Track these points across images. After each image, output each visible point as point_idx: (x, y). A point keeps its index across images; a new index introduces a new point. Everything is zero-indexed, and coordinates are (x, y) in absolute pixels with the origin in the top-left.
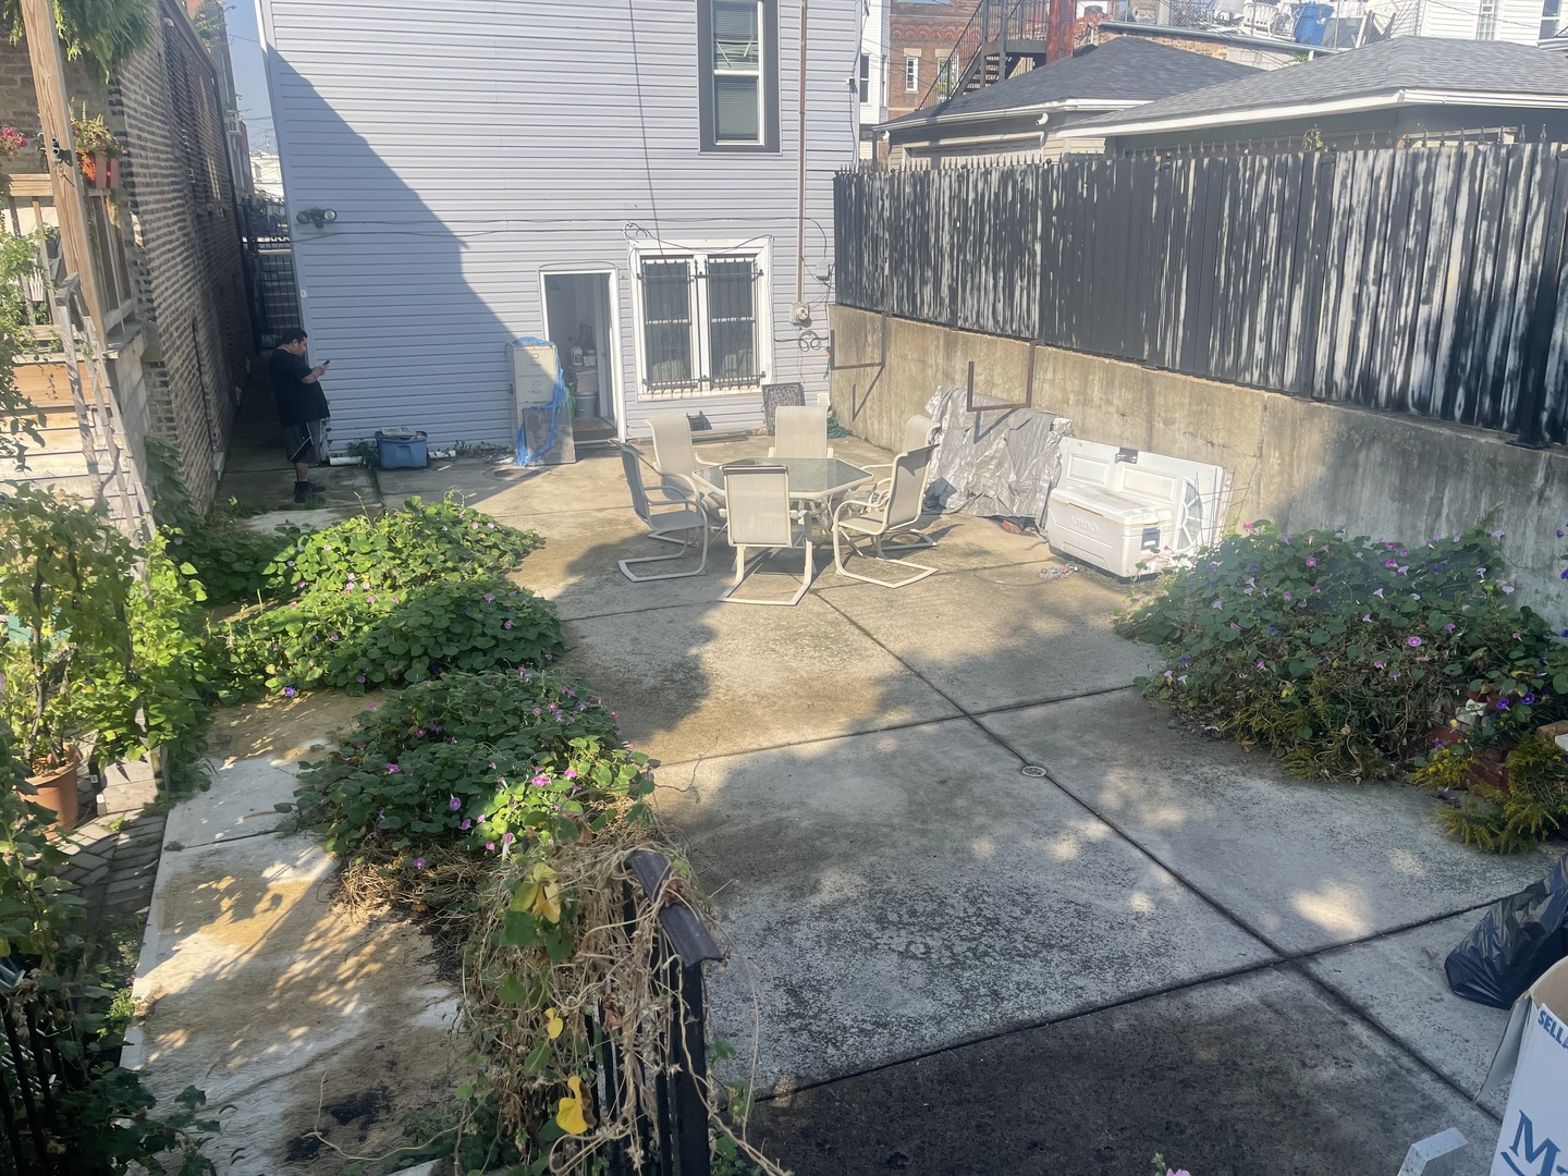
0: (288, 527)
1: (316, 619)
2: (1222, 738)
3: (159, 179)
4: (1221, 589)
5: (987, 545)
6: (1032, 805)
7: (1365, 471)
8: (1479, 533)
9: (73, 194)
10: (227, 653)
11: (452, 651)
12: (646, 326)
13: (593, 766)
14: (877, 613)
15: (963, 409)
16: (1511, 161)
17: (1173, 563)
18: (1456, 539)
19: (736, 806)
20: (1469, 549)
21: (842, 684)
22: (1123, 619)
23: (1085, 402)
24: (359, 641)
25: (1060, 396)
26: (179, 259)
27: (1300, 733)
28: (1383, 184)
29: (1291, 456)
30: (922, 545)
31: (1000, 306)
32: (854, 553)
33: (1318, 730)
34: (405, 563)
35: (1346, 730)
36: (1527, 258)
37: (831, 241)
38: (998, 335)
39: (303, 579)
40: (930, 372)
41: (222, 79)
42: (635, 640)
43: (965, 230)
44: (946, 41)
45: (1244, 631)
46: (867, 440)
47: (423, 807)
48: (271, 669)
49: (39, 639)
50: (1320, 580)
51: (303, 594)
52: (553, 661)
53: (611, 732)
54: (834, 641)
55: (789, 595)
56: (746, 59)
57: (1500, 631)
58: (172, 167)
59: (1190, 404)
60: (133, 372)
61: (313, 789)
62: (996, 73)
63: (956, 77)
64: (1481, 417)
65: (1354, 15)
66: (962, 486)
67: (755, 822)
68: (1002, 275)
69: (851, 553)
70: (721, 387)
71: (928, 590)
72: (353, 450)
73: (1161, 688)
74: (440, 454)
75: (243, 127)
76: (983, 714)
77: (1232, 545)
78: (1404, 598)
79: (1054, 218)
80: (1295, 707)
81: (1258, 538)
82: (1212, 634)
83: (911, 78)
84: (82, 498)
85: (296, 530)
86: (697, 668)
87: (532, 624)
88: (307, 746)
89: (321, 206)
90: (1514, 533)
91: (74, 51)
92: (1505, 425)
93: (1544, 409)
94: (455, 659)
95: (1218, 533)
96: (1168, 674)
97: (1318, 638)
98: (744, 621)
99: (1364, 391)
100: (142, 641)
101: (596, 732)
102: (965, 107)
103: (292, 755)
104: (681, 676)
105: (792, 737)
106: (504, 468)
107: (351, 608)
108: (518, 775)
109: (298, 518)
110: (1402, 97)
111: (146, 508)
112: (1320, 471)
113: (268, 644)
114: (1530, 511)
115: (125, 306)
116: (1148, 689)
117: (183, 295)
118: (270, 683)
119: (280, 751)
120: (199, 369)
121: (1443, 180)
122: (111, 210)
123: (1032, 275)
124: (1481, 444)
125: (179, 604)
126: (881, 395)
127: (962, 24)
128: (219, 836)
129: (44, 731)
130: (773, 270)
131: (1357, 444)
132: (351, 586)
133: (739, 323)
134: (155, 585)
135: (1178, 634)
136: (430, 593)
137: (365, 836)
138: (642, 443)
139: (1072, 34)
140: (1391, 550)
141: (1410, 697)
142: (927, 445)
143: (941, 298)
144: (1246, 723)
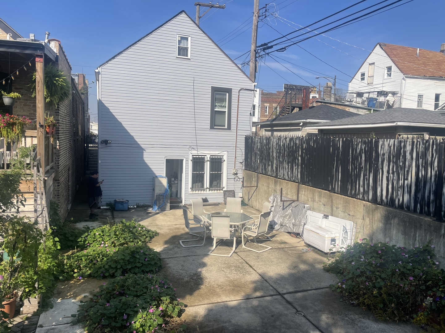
0: (86, 227)
1: (91, 255)
2: (356, 306)
3: (66, 131)
4: (354, 259)
5: (286, 241)
6: (300, 325)
7: (393, 226)
8: (427, 246)
9: (42, 136)
10: (64, 265)
11: (129, 267)
12: (192, 173)
13: (167, 306)
14: (254, 260)
15: (279, 201)
16: (427, 144)
17: (340, 250)
18: (421, 247)
19: (210, 321)
20: (425, 250)
21: (243, 282)
22: (326, 266)
23: (314, 201)
24: (102, 263)
25: (306, 199)
26: (68, 152)
27: (379, 305)
28: (392, 148)
29: (372, 220)
30: (267, 240)
31: (289, 173)
32: (248, 241)
33: (385, 305)
34: (119, 239)
35: (393, 305)
36: (434, 170)
37: (244, 153)
38: (289, 181)
39: (89, 243)
40: (270, 189)
41: (86, 105)
42: (182, 266)
43: (280, 153)
44: (276, 102)
45: (361, 272)
46: (252, 207)
47: (115, 317)
48: (76, 271)
49: (12, 260)
50: (383, 258)
51: (88, 247)
52: (158, 271)
53: (173, 295)
54: (241, 269)
55: (228, 253)
56: (223, 107)
57: (435, 276)
58: (69, 128)
59: (343, 203)
60: (50, 183)
61: (83, 310)
62: (289, 111)
63: (278, 112)
64: (425, 212)
65: (383, 101)
66: (279, 222)
67: (215, 327)
68: (290, 165)
69: (247, 241)
70: (212, 190)
71: (269, 254)
72: (107, 205)
73: (338, 288)
74: (132, 207)
75: (89, 116)
76: (285, 294)
77: (356, 245)
78: (407, 265)
79: (304, 151)
80: (378, 297)
81: (364, 244)
82: (352, 273)
83: (266, 111)
84: (30, 218)
85: (89, 228)
86: (200, 275)
87: (153, 260)
88: (83, 296)
89: (107, 139)
90: (437, 246)
91: (48, 100)
92: (432, 215)
93: (442, 211)
94: (130, 269)
95: (352, 241)
96: (339, 284)
97: (383, 276)
98: (215, 261)
99: (391, 203)
100: (40, 261)
101: (169, 295)
102: (280, 120)
103: (79, 298)
104: (195, 278)
105: (228, 299)
106: (149, 211)
107: (101, 253)
108: (145, 308)
109: (90, 224)
110: (397, 124)
111: (48, 221)
112: (381, 225)
113: (76, 263)
114: (441, 240)
115: (51, 165)
116: (334, 289)
117: (67, 161)
118: (75, 275)
119: (75, 297)
120: (68, 181)
121: (409, 148)
122: (52, 140)
123: (298, 165)
124: (426, 220)
125: (52, 250)
126: (256, 195)
127: (280, 98)
128: (54, 323)
129: (9, 287)
130: (228, 160)
131: (391, 218)
132: (102, 245)
133: (218, 173)
134: (46, 244)
135: (342, 271)
136: (125, 249)
137: (97, 326)
138: (189, 205)
139: (309, 103)
140: (403, 250)
141: (411, 296)
142: (269, 211)
143: (273, 170)
144: (364, 301)
